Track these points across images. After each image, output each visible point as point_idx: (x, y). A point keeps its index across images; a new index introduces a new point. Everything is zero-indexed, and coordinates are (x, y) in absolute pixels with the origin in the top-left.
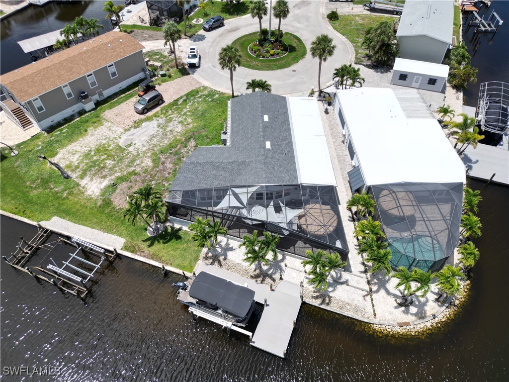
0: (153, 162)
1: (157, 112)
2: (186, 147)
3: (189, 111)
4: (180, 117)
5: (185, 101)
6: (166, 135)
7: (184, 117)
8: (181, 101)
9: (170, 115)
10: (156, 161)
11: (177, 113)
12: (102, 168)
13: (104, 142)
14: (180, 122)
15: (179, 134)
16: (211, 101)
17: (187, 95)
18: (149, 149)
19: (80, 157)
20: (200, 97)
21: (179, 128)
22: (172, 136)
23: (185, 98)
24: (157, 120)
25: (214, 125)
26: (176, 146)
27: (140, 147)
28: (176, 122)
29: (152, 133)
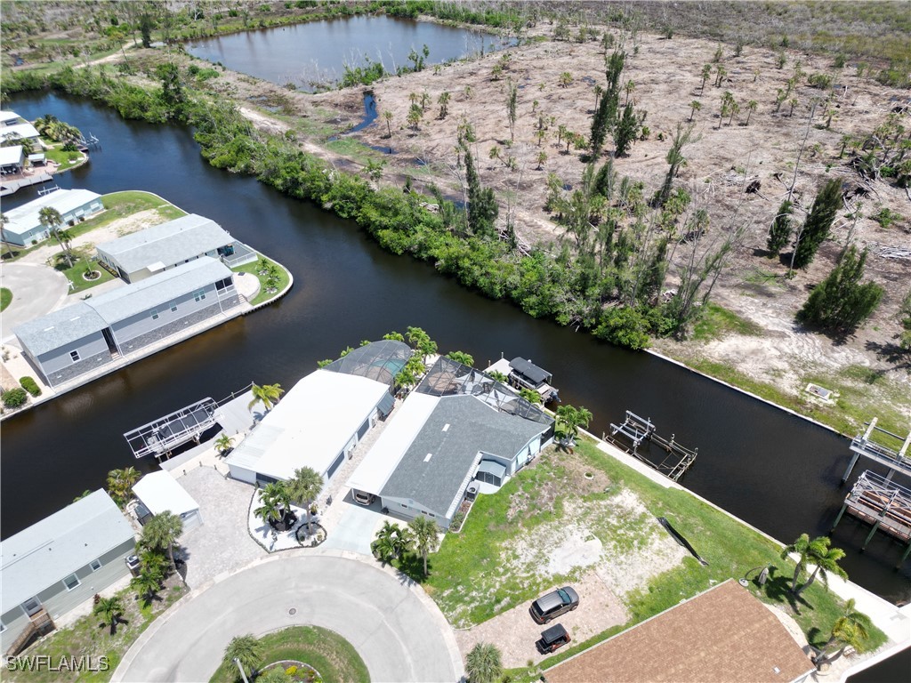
0: (562, 505)
1: (545, 589)
2: (520, 511)
3: (498, 574)
4: (514, 569)
5: (498, 601)
6: (540, 541)
7: (509, 565)
8: (503, 603)
9: (527, 578)
10: (558, 505)
11: (516, 578)
12: (622, 517)
13: (622, 558)
14: (516, 557)
15: (523, 536)
16: (459, 584)
17: (490, 616)
18: (565, 525)
19: (651, 544)
20: (473, 600)
21: (521, 546)
22: (533, 537)
23: (497, 607)
24: (548, 573)
25: (474, 532)
26: (530, 517)
27: (575, 532)
28: (522, 560)
29: (557, 551)
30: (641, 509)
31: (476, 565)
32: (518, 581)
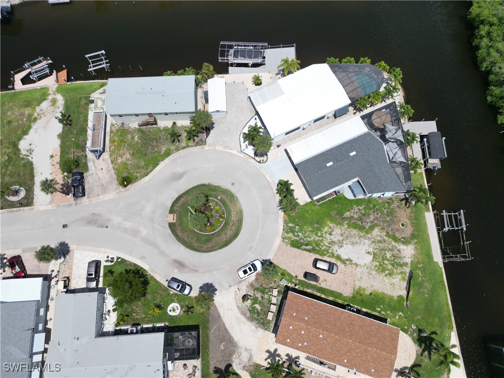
0: (374, 229)
1: (329, 256)
2: (352, 217)
3: (316, 235)
4: (325, 238)
5: (306, 245)
6: (347, 236)
7: (324, 235)
8: (308, 247)
9: (326, 246)
10: (372, 228)
11: (322, 242)
12: (394, 256)
13: (374, 272)
14: (330, 234)
15: (342, 228)
16: (298, 225)
17: (299, 247)
18: (366, 239)
19: (393, 278)
20: (298, 236)
21: (337, 231)
22: (346, 232)
23: (304, 247)
24: (336, 252)
25: (324, 209)
26: (354, 223)
27: (366, 245)
28: (331, 237)
29: (350, 246)
30: (408, 260)
31: (312, 224)
32: (322, 244)
